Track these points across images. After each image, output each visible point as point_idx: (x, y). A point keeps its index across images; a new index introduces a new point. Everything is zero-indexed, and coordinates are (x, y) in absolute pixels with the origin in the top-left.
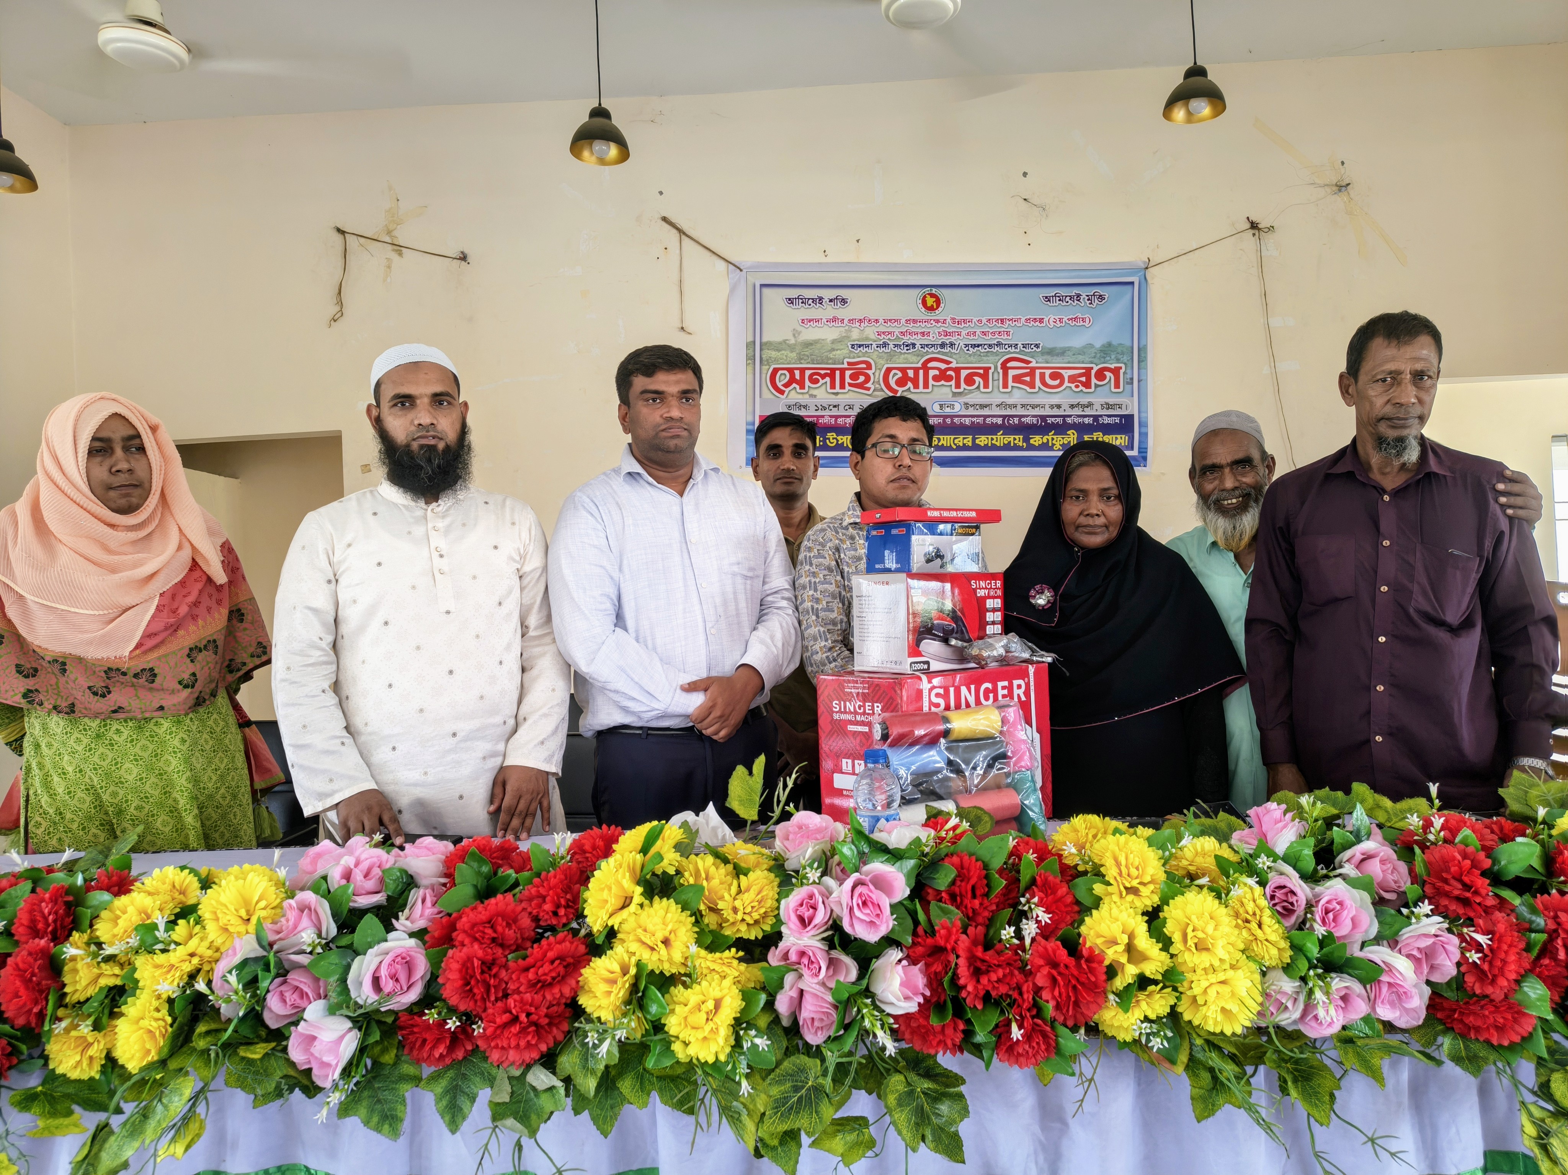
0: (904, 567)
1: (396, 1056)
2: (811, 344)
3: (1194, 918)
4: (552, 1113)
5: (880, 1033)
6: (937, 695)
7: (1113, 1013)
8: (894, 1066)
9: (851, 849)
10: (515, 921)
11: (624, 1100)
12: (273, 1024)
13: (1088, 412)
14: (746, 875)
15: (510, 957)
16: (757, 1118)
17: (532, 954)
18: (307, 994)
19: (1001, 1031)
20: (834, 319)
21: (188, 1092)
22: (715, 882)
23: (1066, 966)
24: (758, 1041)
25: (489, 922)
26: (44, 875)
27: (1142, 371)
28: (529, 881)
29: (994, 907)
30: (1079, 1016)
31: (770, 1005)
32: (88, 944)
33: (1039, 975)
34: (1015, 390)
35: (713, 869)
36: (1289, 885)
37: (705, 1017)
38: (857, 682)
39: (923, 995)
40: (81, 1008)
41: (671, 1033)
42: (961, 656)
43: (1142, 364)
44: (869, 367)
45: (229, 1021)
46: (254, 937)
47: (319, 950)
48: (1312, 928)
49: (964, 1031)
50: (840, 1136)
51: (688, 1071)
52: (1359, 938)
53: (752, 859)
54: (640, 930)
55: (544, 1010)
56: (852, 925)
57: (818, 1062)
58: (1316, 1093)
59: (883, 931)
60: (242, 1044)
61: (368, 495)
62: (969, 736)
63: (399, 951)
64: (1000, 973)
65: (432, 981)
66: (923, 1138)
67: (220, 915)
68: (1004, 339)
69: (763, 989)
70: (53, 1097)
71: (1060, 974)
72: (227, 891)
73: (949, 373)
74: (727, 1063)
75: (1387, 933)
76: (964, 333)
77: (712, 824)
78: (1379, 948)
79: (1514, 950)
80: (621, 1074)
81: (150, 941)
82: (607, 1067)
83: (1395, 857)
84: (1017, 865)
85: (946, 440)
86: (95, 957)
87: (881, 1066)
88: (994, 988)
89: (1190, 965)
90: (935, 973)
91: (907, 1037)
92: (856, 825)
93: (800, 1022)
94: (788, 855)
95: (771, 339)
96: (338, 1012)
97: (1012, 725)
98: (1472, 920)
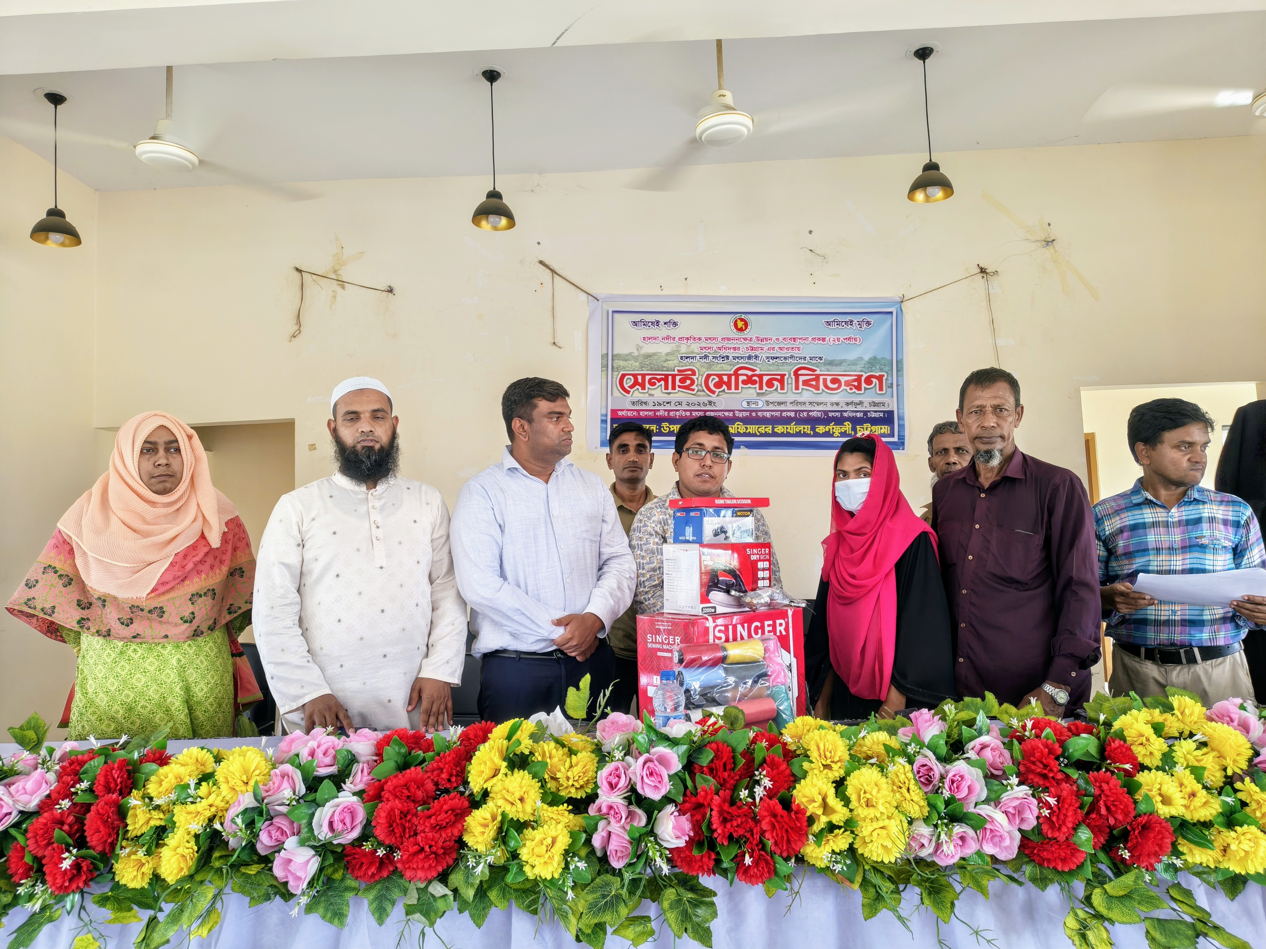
0: (699, 540)
1: (343, 874)
2: (650, 356)
3: (865, 785)
4: (445, 912)
5: (658, 859)
6: (720, 631)
7: (812, 848)
8: (668, 882)
9: (644, 738)
10: (423, 785)
11: (491, 903)
12: (263, 852)
13: (859, 408)
14: (576, 755)
15: (419, 808)
16: (578, 916)
17: (433, 806)
18: (286, 832)
19: (738, 859)
20: (668, 338)
21: (210, 895)
22: (555, 760)
23: (782, 816)
24: (579, 864)
25: (406, 785)
26: (111, 752)
27: (900, 378)
28: (433, 758)
29: (738, 778)
30: (790, 850)
31: (588, 842)
32: (143, 798)
33: (763, 822)
34: (804, 392)
35: (554, 751)
36: (929, 764)
37: (545, 849)
38: (663, 621)
39: (689, 836)
40: (138, 841)
41: (523, 859)
42: (739, 603)
43: (900, 373)
44: (694, 373)
45: (234, 850)
46: (252, 794)
47: (294, 803)
48: (942, 793)
49: (715, 860)
50: (632, 927)
51: (534, 886)
52: (973, 799)
53: (581, 744)
54: (504, 791)
55: (440, 843)
56: (643, 788)
57: (619, 879)
58: (942, 902)
59: (663, 792)
60: (242, 865)
61: (325, 482)
62: (741, 660)
63: (346, 805)
64: (739, 821)
65: (368, 824)
66: (686, 930)
67: (230, 779)
68: (796, 353)
69: (585, 832)
70: (119, 899)
71: (778, 822)
72: (234, 764)
73: (754, 378)
74: (559, 879)
75: (993, 796)
76: (766, 348)
77: (558, 721)
78: (986, 806)
79: (1072, 808)
80: (490, 887)
81: (184, 796)
82: (481, 882)
83: (1002, 746)
84: (754, 749)
85: (752, 429)
86: (148, 806)
87: (660, 882)
88: (735, 831)
89: (862, 816)
90: (697, 821)
91: (678, 864)
92: (648, 721)
93: (608, 853)
94: (604, 742)
95: (620, 352)
96: (307, 844)
97: (773, 652)
98: (1047, 788)
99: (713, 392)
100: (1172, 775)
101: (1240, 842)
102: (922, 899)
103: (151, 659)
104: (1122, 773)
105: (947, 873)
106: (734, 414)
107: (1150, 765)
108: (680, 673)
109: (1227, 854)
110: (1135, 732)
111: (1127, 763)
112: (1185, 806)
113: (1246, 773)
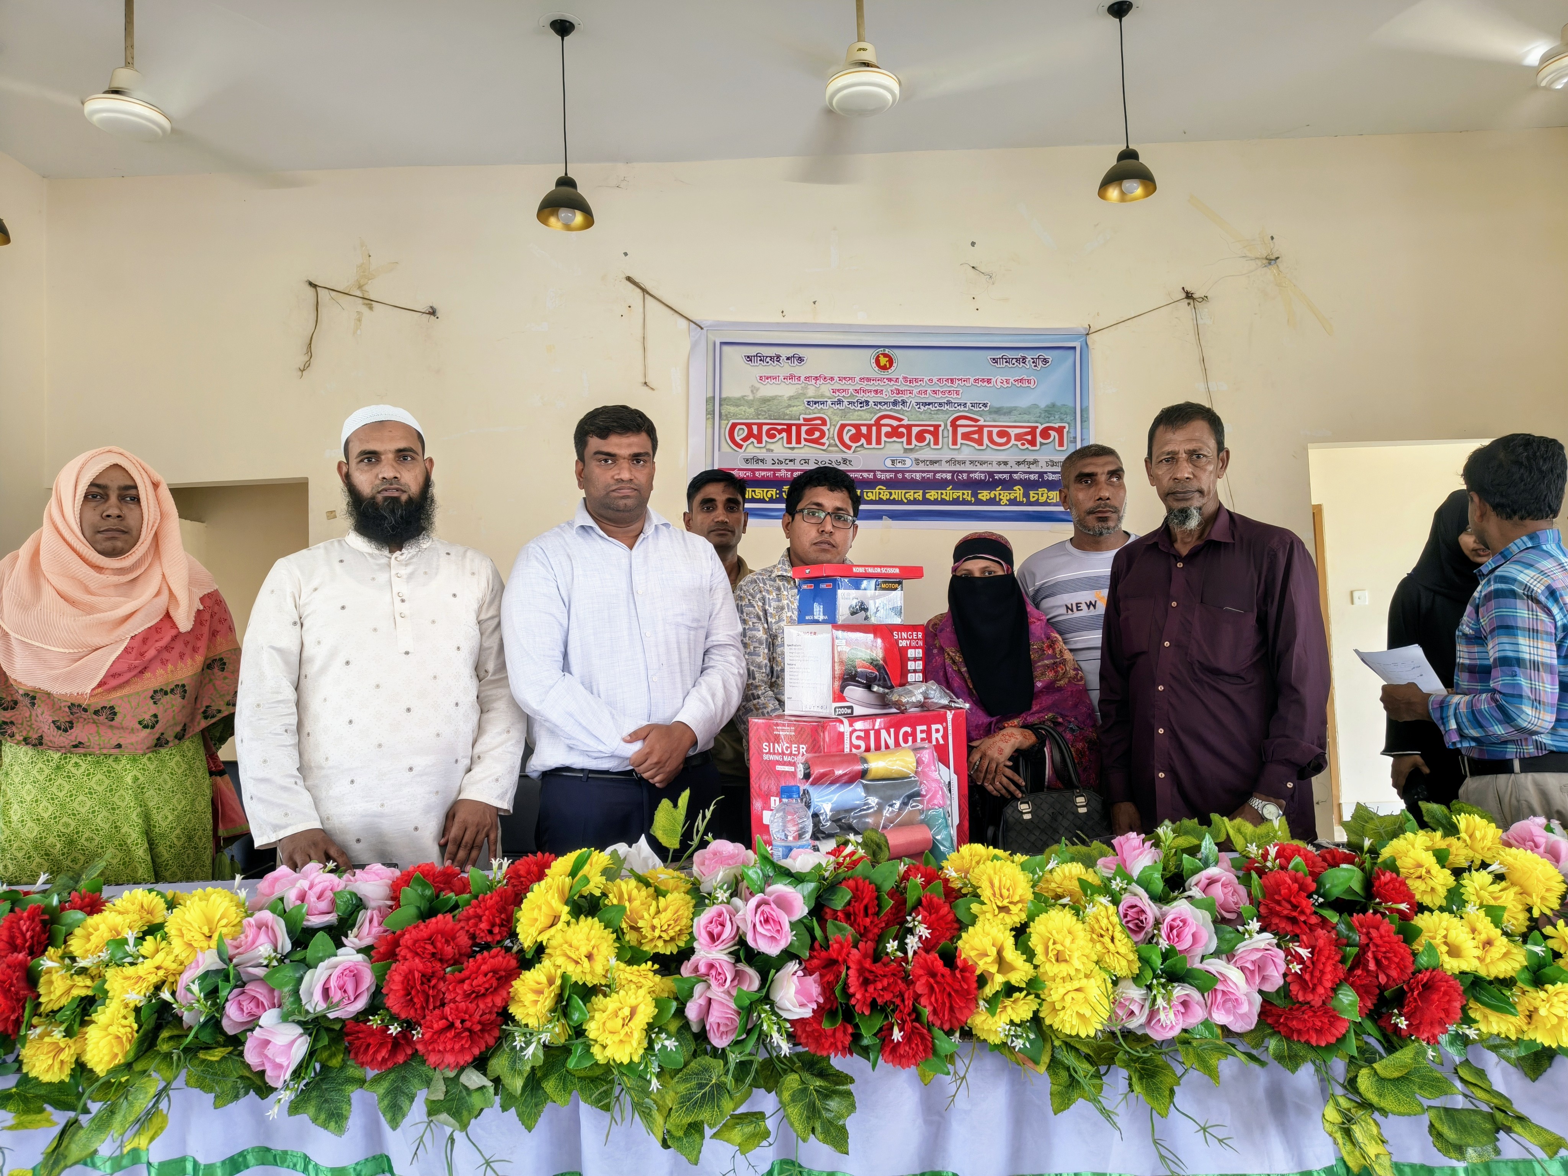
0: (831, 620)
1: (343, 1060)
2: (769, 400)
3: (1054, 933)
4: (482, 1110)
5: (775, 1035)
6: (858, 738)
7: (983, 1018)
8: (789, 1065)
9: (756, 872)
10: (454, 938)
11: (547, 1097)
12: (230, 1031)
13: (1034, 468)
14: (664, 896)
15: (448, 970)
16: (665, 1113)
17: (468, 967)
18: (262, 1003)
19: (884, 1033)
20: (791, 377)
21: (152, 1091)
22: (637, 903)
23: (943, 976)
24: (667, 1043)
25: (430, 939)
26: (22, 896)
27: (1085, 431)
28: (468, 902)
29: (883, 925)
30: (954, 1020)
31: (680, 1012)
32: (62, 958)
33: (918, 983)
34: (964, 447)
35: (635, 892)
36: (1140, 904)
37: (621, 1022)
38: (784, 725)
39: (818, 1003)
40: (54, 1017)
41: (591, 1037)
42: (883, 702)
43: (1085, 424)
44: (824, 423)
45: (190, 1028)
46: (215, 951)
47: (275, 963)
48: (1157, 943)
49: (852, 1035)
50: (739, 1128)
51: (606, 1073)
52: (1199, 951)
53: (672, 883)
54: (566, 946)
55: (477, 1017)
56: (755, 940)
57: (722, 1062)
58: (1158, 1089)
59: (783, 945)
60: (201, 1048)
61: (336, 544)
62: (885, 776)
63: (347, 965)
64: (885, 982)
65: (377, 994)
66: (813, 1130)
67: (185, 932)
68: (954, 398)
69: (677, 999)
70: (27, 1098)
71: (937, 982)
72: (193, 911)
73: (901, 430)
74: (640, 1063)
75: (1225, 947)
76: (915, 391)
77: (643, 855)
78: (1217, 960)
79: (1331, 962)
80: (546, 1076)
81: (120, 955)
82: (533, 1068)
83: (1236, 881)
84: (905, 888)
85: (897, 494)
86: (68, 970)
87: (779, 1066)
88: (879, 995)
89: (1051, 974)
90: (828, 983)
91: (803, 1041)
92: (763, 851)
93: (708, 1028)
94: (703, 879)
95: (730, 395)
96: (290, 1019)
97: (928, 765)
98: (1298, 936)
99: (849, 448)
100: (1461, 918)
101: (1551, 1006)
102: (1130, 1085)
103: (99, 776)
104: (1396, 916)
105: (1164, 1050)
106: (875, 475)
107: (1431, 905)
108: (806, 792)
109: (1533, 1021)
110: (1411, 861)
111: (1402, 902)
112: (1478, 958)
113: (1559, 914)
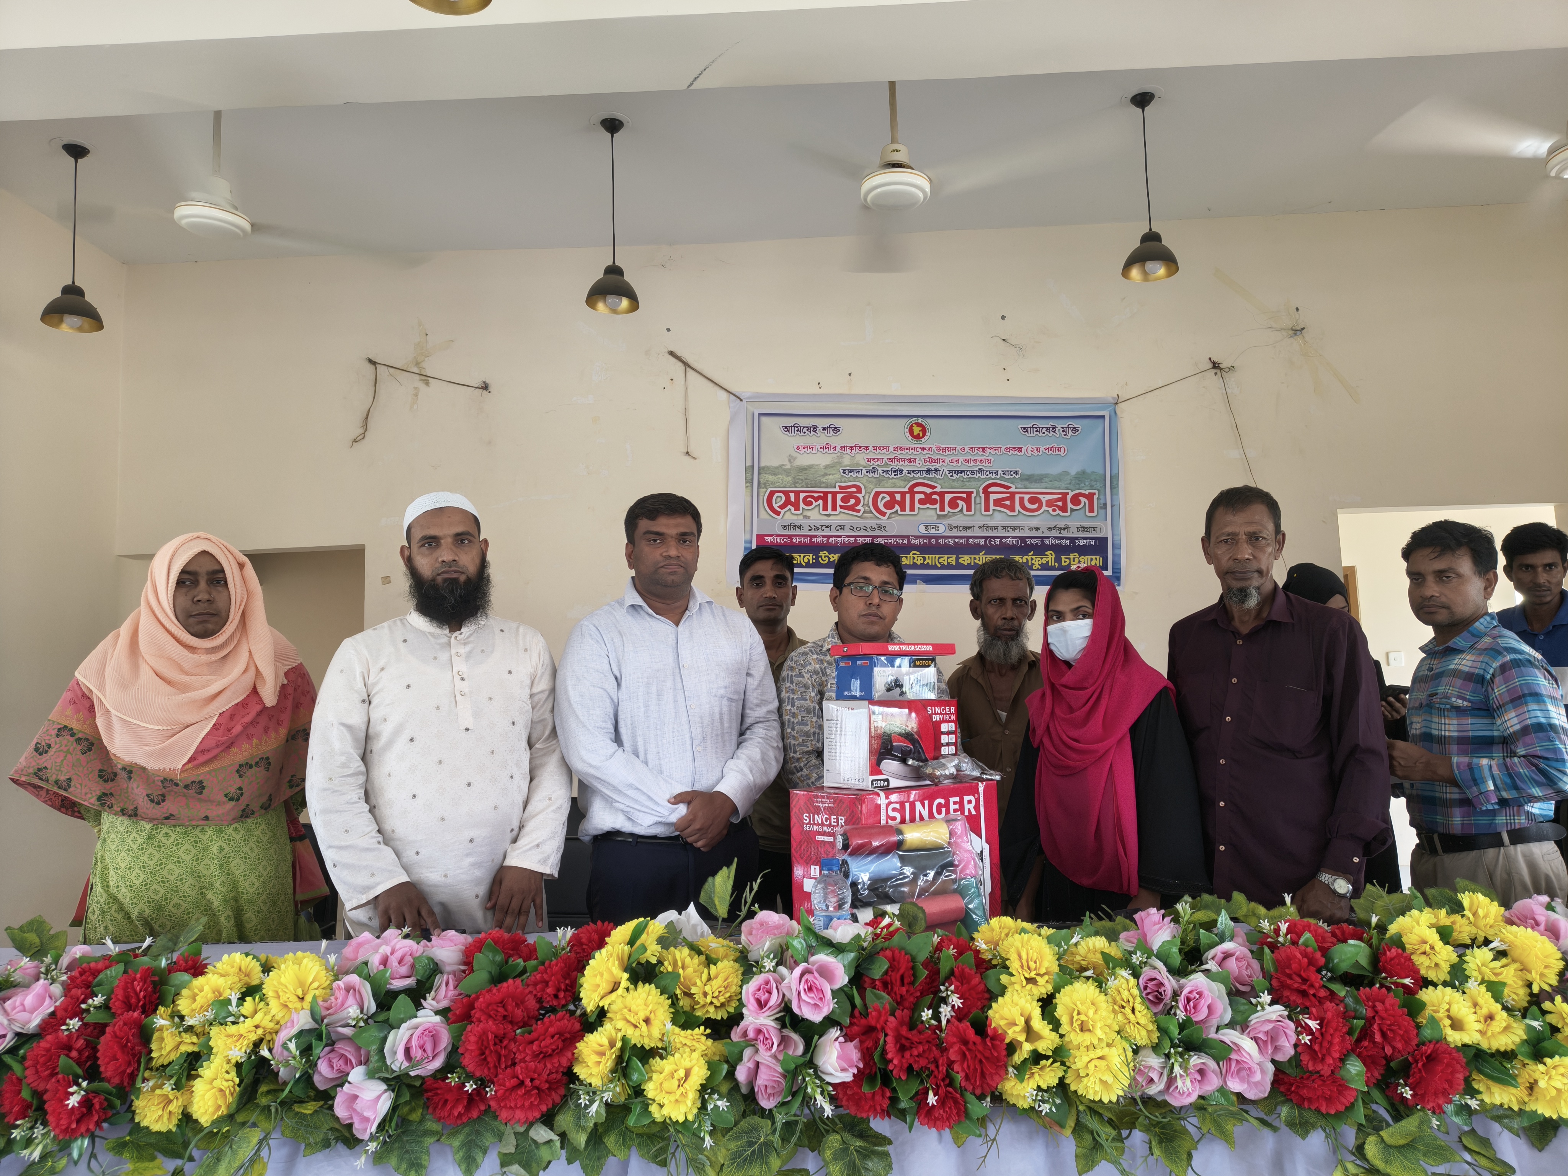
0: (868, 697)
1: (422, 1114)
2: (806, 469)
3: (1078, 1003)
4: (549, 1162)
5: (819, 1097)
6: (894, 810)
7: (1013, 1084)
8: (830, 1125)
9: (800, 943)
10: (523, 1002)
11: (609, 1152)
12: (321, 1087)
13: (1065, 534)
14: (715, 964)
15: (518, 1031)
16: (718, 1168)
17: (536, 1029)
18: (350, 1060)
19: (920, 1097)
20: (827, 446)
21: (255, 1141)
22: (690, 970)
23: (974, 1043)
24: (719, 1103)
25: (501, 1002)
26: (131, 958)
27: (1115, 497)
28: (535, 968)
29: (918, 994)
30: (985, 1086)
31: (731, 1074)
32: (172, 1016)
33: (951, 1050)
34: (996, 513)
35: (688, 960)
36: (1158, 977)
37: (677, 1083)
38: (823, 797)
39: (858, 1068)
40: (164, 1071)
41: (649, 1096)
42: (917, 774)
43: (1114, 490)
44: (859, 490)
45: (285, 1083)
46: (308, 1012)
47: (362, 1024)
48: (1175, 1014)
49: (891, 1098)
51: (662, 1130)
52: (1214, 1022)
53: (722, 951)
54: (626, 1010)
55: (545, 1077)
56: (800, 1007)
57: (769, 1123)
58: (1177, 1152)
59: (825, 1012)
60: (295, 1102)
61: (399, 623)
62: (920, 847)
63: (427, 1026)
64: (921, 1049)
65: (454, 1052)
67: (281, 994)
68: (985, 466)
69: (727, 1062)
70: (139, 1146)
71: (969, 1050)
72: (287, 974)
73: (934, 497)
74: (694, 1122)
75: (1239, 1018)
76: (948, 460)
77: (692, 922)
78: (1231, 1031)
79: (1339, 1033)
80: (607, 1131)
81: (223, 1014)
82: (596, 1124)
83: (1250, 955)
84: (939, 958)
85: (931, 559)
86: (178, 1028)
87: (821, 1126)
88: (915, 1061)
89: (1075, 1043)
90: (868, 1049)
91: (844, 1103)
92: (806, 922)
93: (756, 1090)
94: (751, 948)
95: (768, 464)
96: (377, 1076)
97: (961, 836)
98: (1308, 1008)
99: (884, 514)
100: (1464, 992)
101: (1550, 1078)
102: (1150, 1148)
103: (187, 846)
104: (1401, 990)
105: (1182, 1115)
106: (909, 541)
107: (1435, 980)
108: (844, 862)
109: (1534, 1093)
110: (1416, 937)
111: (1407, 977)
112: (1480, 1032)
113: (1557, 990)
